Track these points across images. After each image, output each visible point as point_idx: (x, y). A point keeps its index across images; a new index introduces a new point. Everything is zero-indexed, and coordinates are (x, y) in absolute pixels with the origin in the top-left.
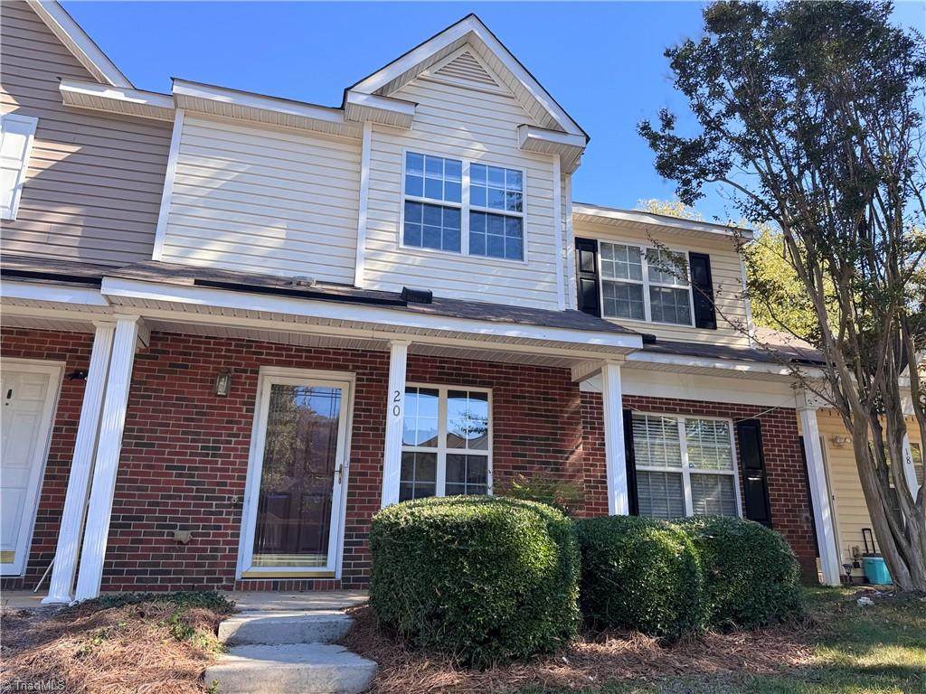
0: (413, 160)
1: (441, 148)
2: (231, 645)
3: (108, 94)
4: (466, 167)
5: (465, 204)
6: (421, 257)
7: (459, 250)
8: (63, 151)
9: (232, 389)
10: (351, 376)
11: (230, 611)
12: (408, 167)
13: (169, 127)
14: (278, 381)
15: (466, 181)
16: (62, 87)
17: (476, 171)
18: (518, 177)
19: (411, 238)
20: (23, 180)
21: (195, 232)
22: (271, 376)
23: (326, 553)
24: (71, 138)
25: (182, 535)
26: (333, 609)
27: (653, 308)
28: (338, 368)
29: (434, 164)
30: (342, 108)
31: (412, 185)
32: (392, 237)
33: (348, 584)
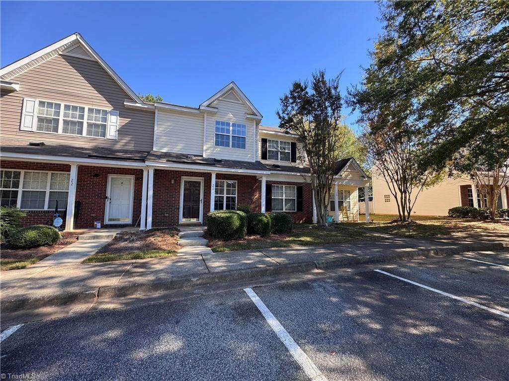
0: (217, 123)
1: (225, 120)
2: (181, 237)
3: (137, 105)
4: (231, 124)
5: (231, 134)
6: (219, 149)
7: (229, 146)
8: (126, 121)
9: (175, 182)
10: (203, 178)
11: (179, 231)
12: (216, 124)
13: (154, 113)
14: (185, 180)
15: (231, 128)
16: (125, 103)
17: (234, 125)
18: (244, 126)
19: (217, 144)
20: (118, 129)
21: (163, 143)
22: (184, 179)
23: (199, 218)
24: (128, 116)
25: (167, 215)
26: (200, 230)
27: (281, 157)
28: (200, 176)
29: (223, 124)
30: (199, 109)
31: (217, 129)
32: (212, 144)
33: (204, 225)
